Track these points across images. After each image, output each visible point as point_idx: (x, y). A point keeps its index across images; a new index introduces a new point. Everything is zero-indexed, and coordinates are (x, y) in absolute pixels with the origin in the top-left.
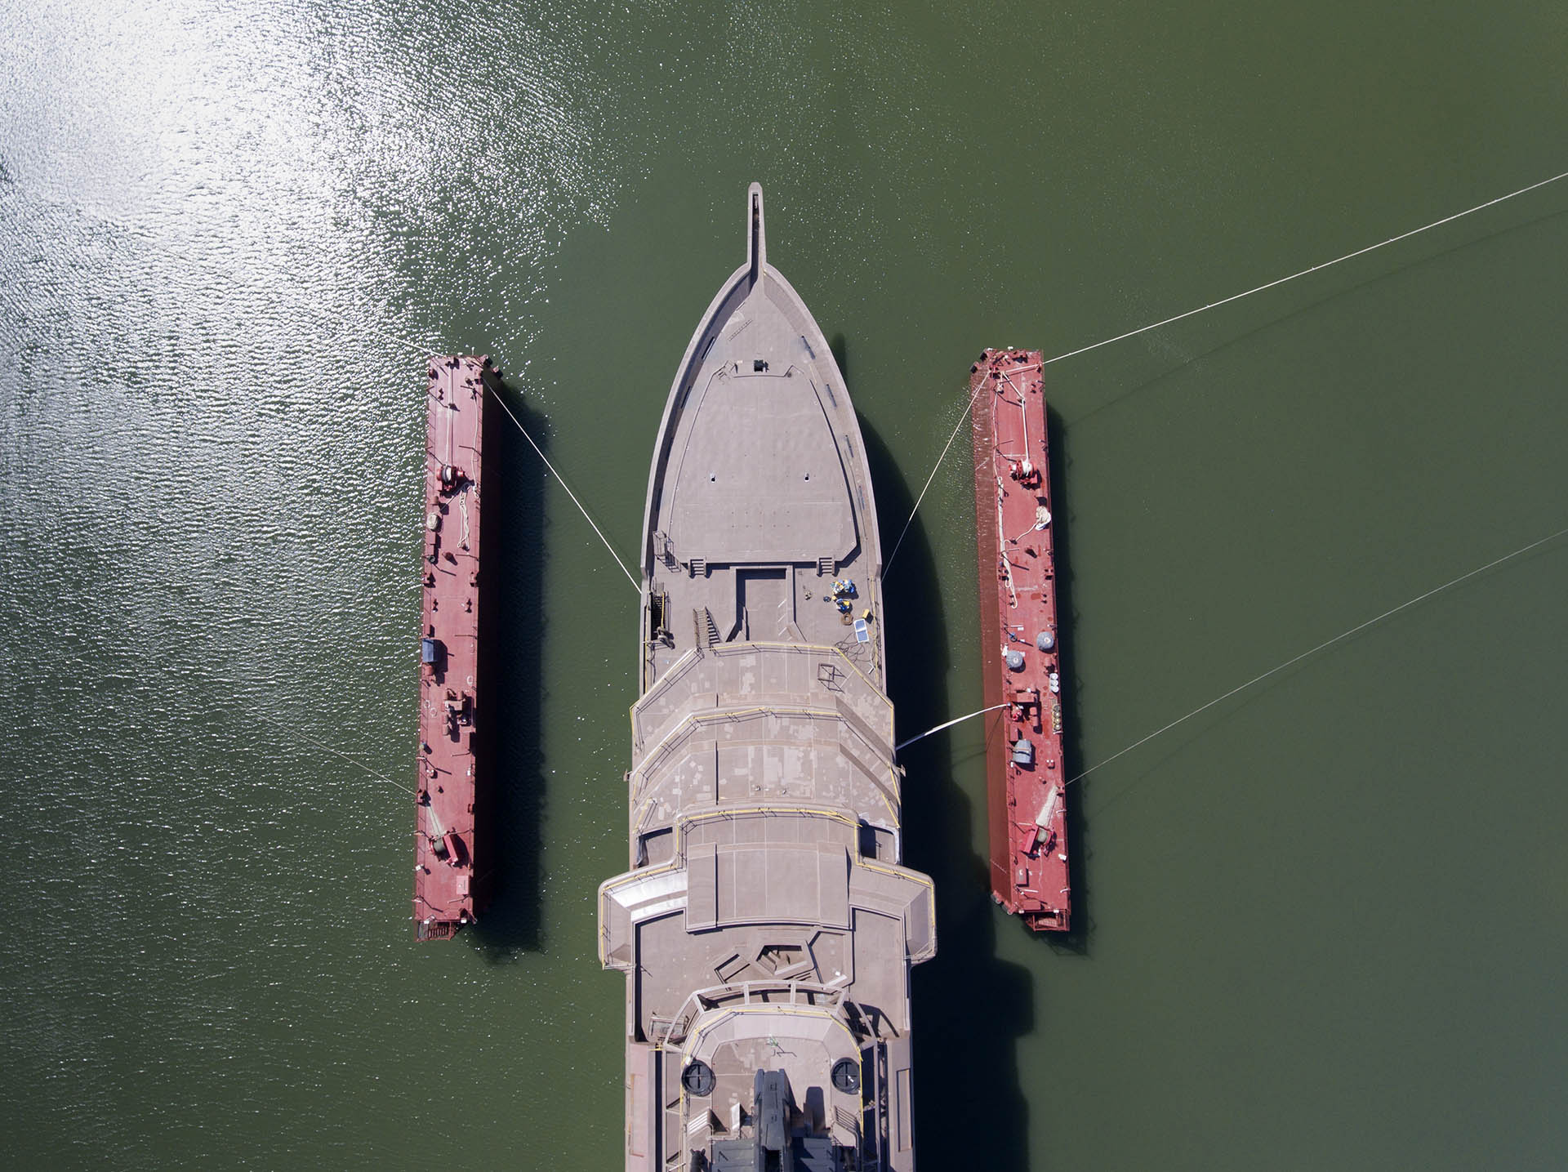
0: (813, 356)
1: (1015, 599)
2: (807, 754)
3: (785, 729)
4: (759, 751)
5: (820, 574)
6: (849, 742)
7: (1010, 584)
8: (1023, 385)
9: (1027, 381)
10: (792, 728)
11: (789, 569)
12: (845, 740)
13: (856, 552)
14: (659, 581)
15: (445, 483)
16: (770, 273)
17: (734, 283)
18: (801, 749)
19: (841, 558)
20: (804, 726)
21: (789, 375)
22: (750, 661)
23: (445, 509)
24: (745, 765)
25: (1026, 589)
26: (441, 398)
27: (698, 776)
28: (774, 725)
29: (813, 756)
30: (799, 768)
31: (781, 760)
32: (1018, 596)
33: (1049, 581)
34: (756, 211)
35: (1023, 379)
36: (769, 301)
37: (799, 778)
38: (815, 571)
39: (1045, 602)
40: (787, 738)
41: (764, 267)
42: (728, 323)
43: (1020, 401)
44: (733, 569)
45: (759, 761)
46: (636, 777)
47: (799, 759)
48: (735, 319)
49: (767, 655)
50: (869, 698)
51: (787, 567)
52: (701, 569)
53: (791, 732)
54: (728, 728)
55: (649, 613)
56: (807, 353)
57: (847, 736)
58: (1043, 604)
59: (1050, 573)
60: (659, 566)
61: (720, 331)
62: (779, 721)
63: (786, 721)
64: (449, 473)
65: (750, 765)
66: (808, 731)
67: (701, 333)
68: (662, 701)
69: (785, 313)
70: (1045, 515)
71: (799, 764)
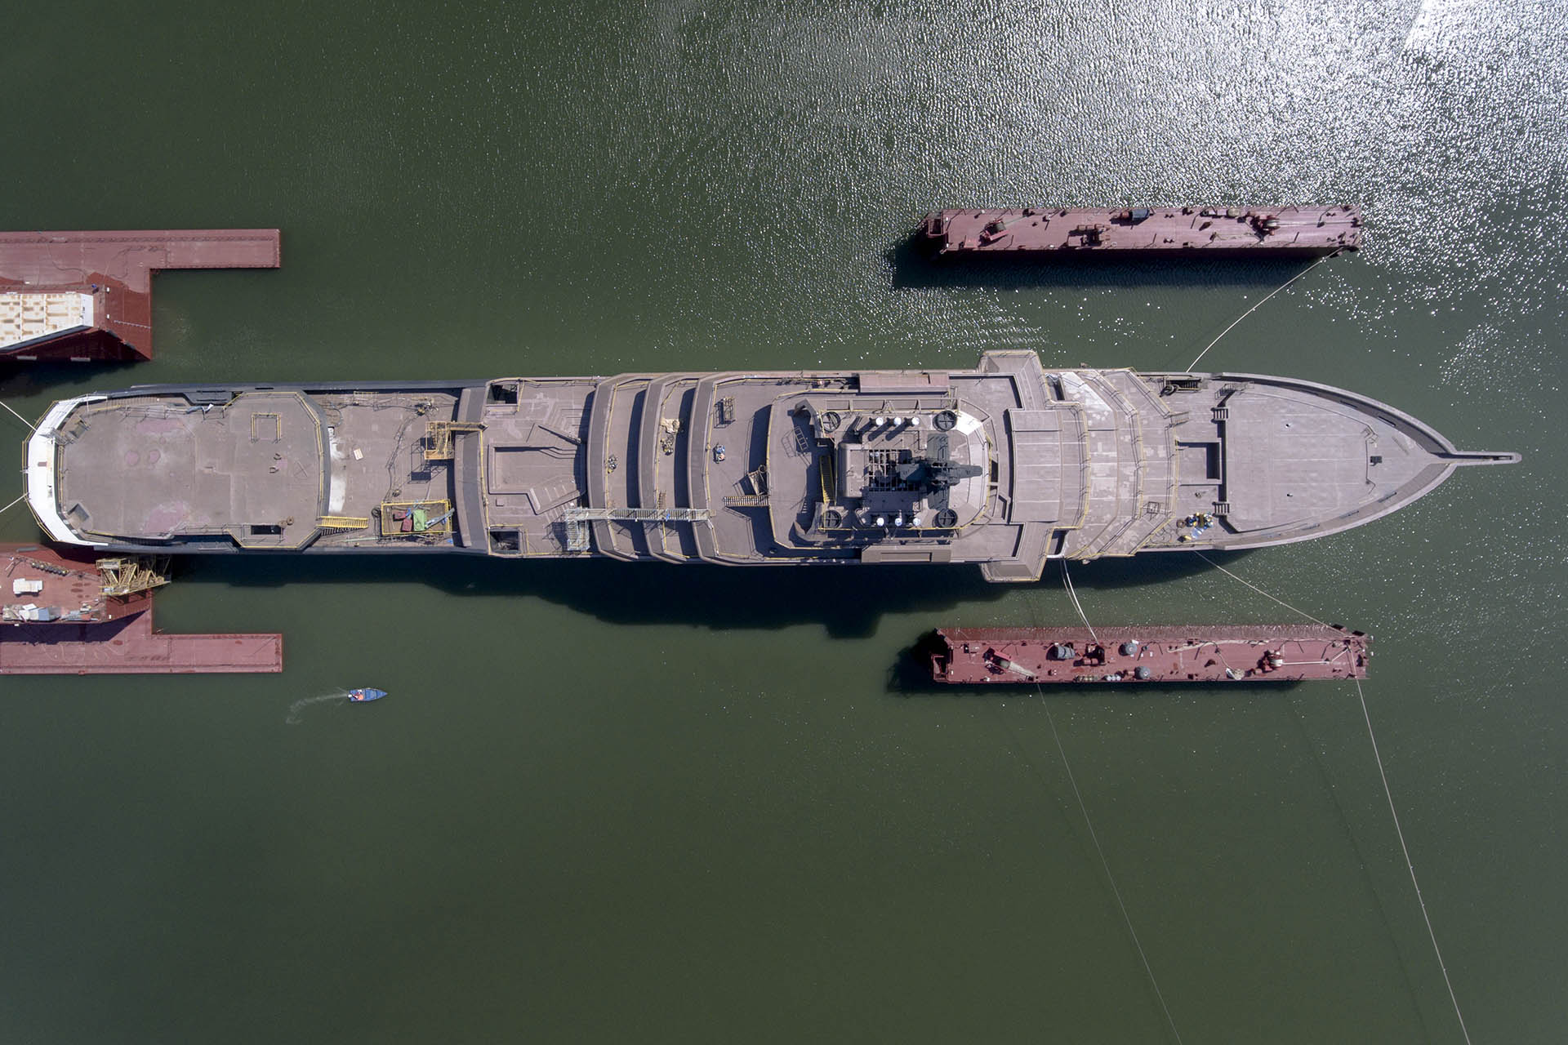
0: (1381, 501)
1: (1173, 650)
2: (1111, 493)
3: (1126, 478)
4: (1113, 460)
5: (1214, 504)
6: (1118, 524)
7: (1186, 647)
8: (1339, 663)
9: (1343, 666)
10: (1128, 484)
11: (1219, 482)
12: (1119, 521)
13: (1231, 530)
14: (1210, 385)
15: (1265, 222)
16: (1448, 469)
17: (1441, 442)
18: (1115, 490)
19: (1229, 520)
20: (1129, 491)
21: (1368, 482)
22: (1162, 453)
23: (1241, 220)
24: (1104, 451)
25: (1181, 659)
26: (1328, 215)
27: (1098, 417)
28: (1129, 470)
29: (1110, 498)
30: (1102, 488)
31: (1108, 476)
32: (1176, 653)
33: (1187, 677)
34: (1496, 458)
35: (1344, 663)
36: (1424, 467)
37: (1095, 488)
38: (1216, 500)
39: (1172, 673)
40: (1121, 478)
41: (1455, 464)
42: (1405, 435)
43: (1327, 660)
44: (1219, 440)
45: (1107, 460)
46: (1093, 373)
47: (1108, 488)
48: (1409, 442)
49: (1166, 465)
50: (1135, 539)
51: (1221, 480)
52: (1220, 416)
53: (1125, 483)
54: (1128, 438)
55: (1186, 378)
56: (1382, 497)
57: (1122, 523)
58: (1170, 671)
59: (1195, 678)
60: (1220, 385)
61: (1399, 430)
62: (1132, 474)
63: (1132, 479)
64: (1274, 225)
65: (1105, 453)
66: (1125, 495)
67: (1401, 416)
68: (1134, 390)
69: (1413, 479)
70: (1239, 676)
71: (1105, 488)
